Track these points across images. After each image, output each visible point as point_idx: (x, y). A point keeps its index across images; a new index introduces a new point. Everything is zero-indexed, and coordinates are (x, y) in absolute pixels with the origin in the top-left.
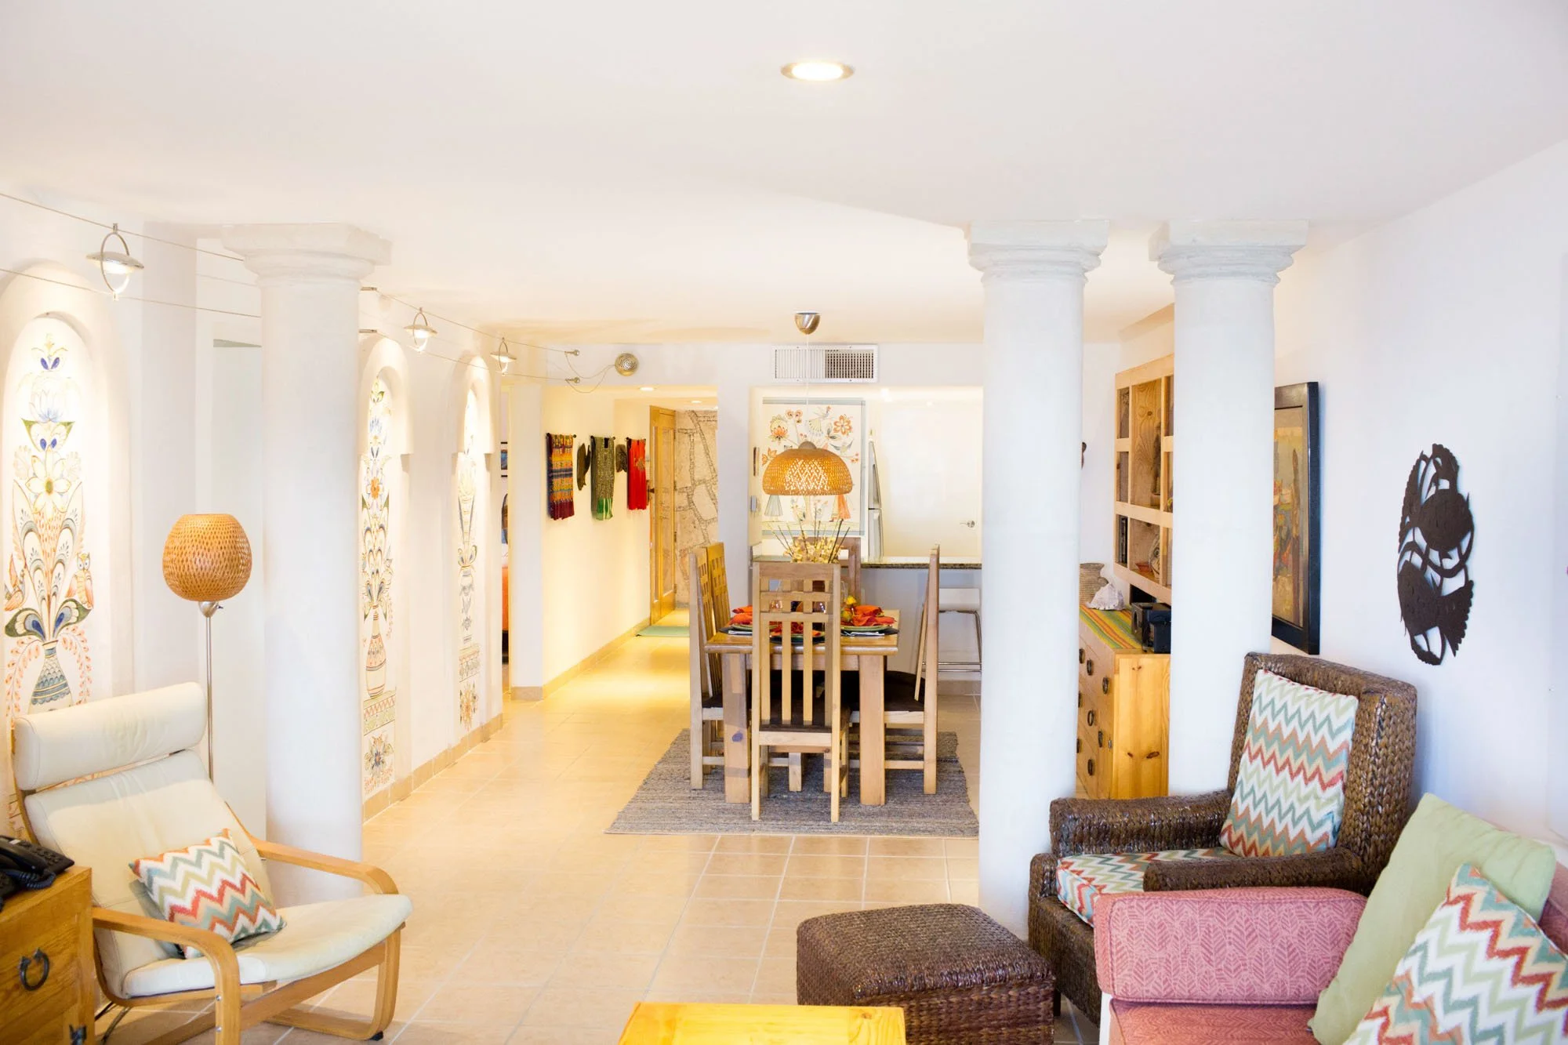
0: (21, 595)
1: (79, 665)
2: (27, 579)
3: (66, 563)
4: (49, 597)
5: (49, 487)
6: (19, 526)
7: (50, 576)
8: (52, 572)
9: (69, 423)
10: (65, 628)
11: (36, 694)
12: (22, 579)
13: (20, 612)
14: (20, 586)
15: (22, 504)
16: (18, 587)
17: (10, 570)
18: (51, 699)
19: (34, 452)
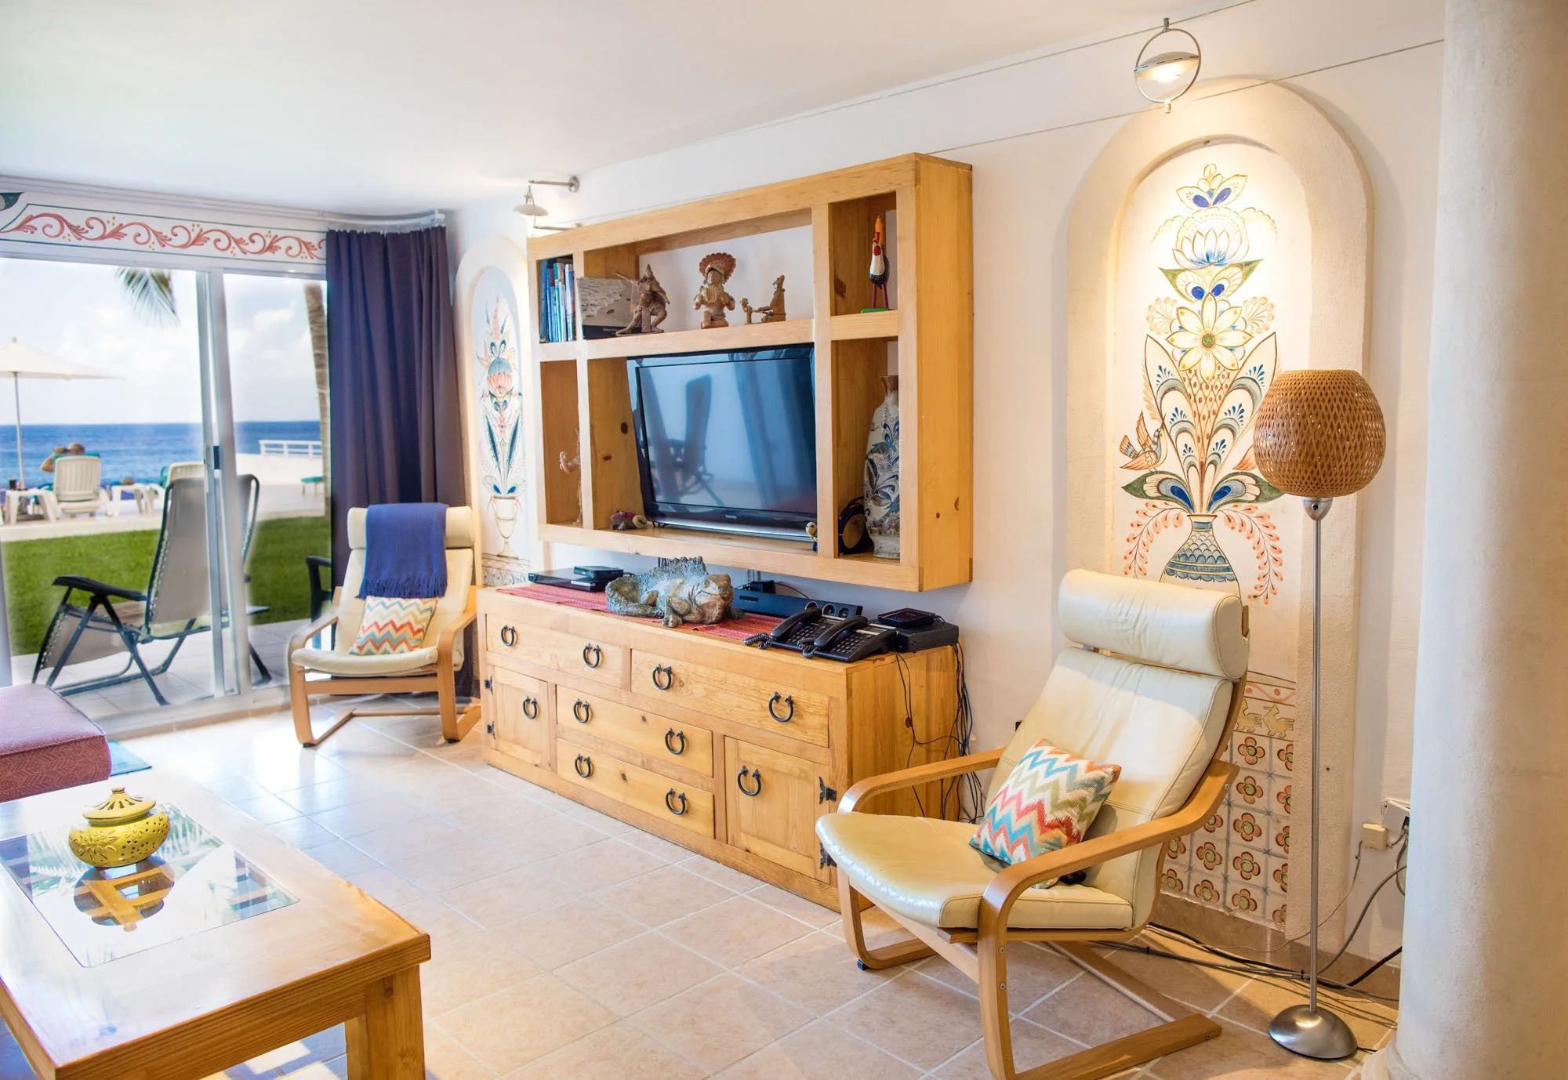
0: (1153, 457)
1: (1256, 553)
2: (1164, 439)
3: (1238, 432)
4: (1202, 465)
5: (1208, 341)
6: (1154, 384)
7: (1206, 441)
8: (1210, 437)
9: (1248, 264)
10: (1232, 505)
11: (1172, 564)
12: (1156, 440)
13: (1152, 473)
14: (1154, 447)
15: (1157, 358)
16: (1151, 446)
17: (1137, 428)
18: (1200, 578)
19: (1182, 302)
